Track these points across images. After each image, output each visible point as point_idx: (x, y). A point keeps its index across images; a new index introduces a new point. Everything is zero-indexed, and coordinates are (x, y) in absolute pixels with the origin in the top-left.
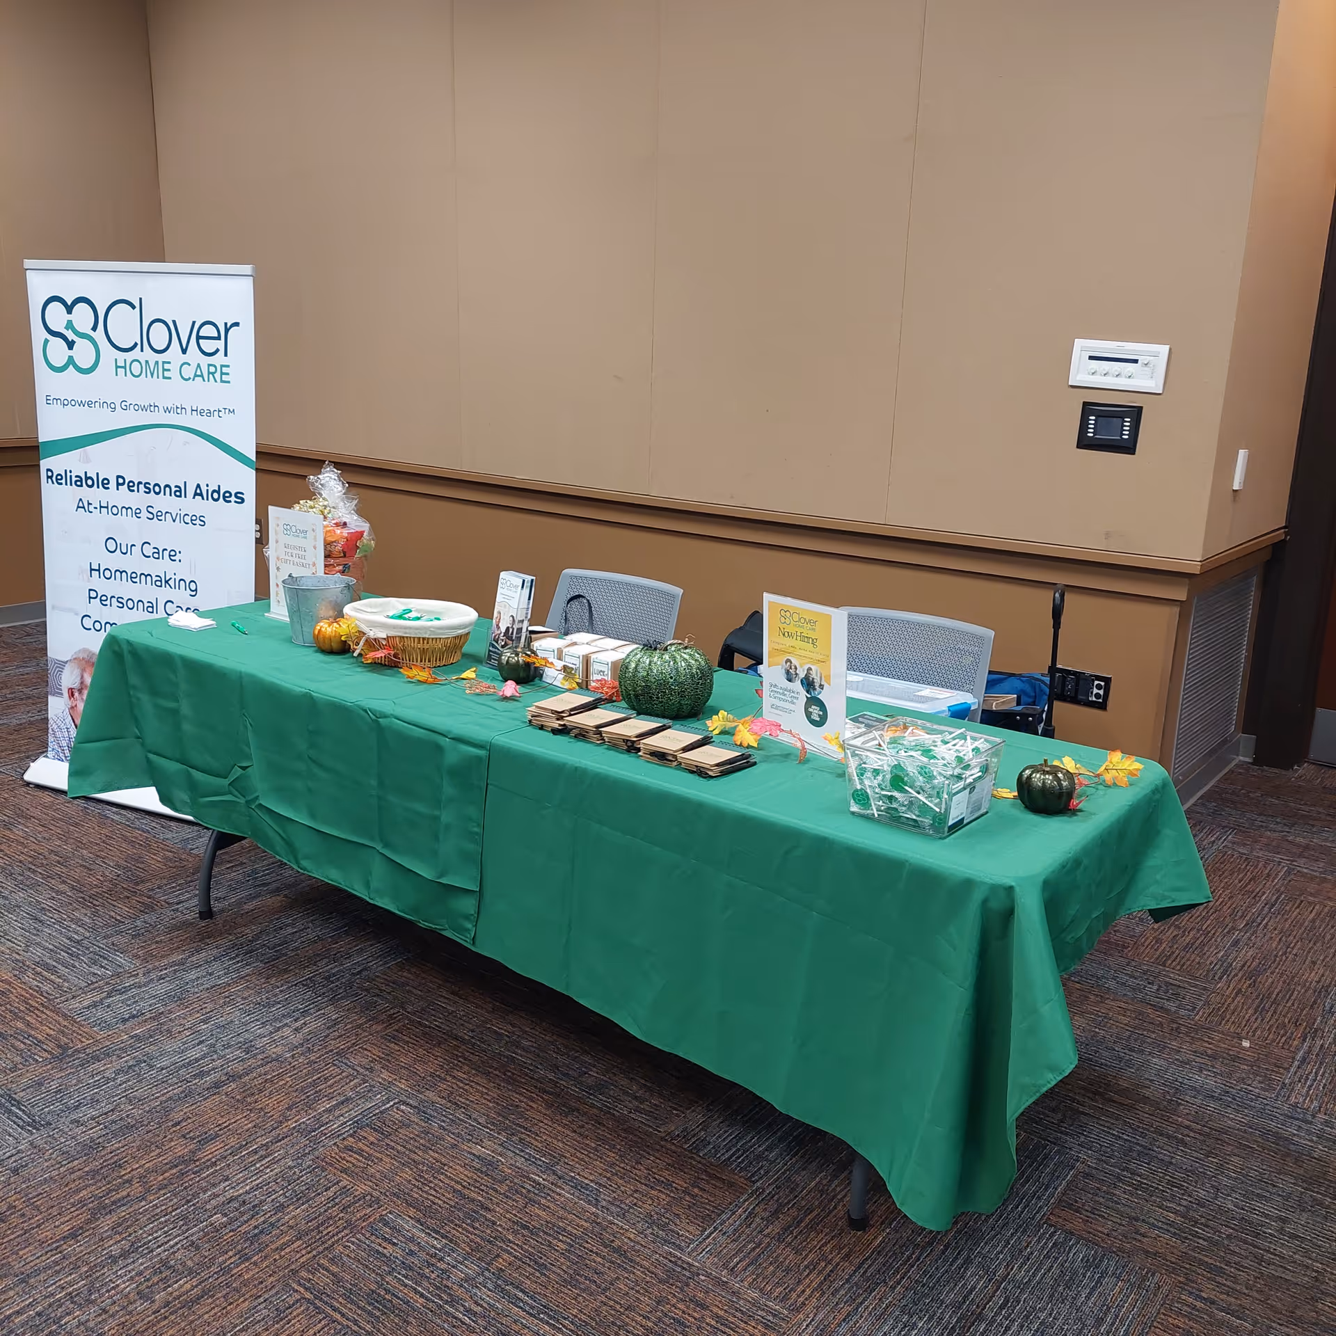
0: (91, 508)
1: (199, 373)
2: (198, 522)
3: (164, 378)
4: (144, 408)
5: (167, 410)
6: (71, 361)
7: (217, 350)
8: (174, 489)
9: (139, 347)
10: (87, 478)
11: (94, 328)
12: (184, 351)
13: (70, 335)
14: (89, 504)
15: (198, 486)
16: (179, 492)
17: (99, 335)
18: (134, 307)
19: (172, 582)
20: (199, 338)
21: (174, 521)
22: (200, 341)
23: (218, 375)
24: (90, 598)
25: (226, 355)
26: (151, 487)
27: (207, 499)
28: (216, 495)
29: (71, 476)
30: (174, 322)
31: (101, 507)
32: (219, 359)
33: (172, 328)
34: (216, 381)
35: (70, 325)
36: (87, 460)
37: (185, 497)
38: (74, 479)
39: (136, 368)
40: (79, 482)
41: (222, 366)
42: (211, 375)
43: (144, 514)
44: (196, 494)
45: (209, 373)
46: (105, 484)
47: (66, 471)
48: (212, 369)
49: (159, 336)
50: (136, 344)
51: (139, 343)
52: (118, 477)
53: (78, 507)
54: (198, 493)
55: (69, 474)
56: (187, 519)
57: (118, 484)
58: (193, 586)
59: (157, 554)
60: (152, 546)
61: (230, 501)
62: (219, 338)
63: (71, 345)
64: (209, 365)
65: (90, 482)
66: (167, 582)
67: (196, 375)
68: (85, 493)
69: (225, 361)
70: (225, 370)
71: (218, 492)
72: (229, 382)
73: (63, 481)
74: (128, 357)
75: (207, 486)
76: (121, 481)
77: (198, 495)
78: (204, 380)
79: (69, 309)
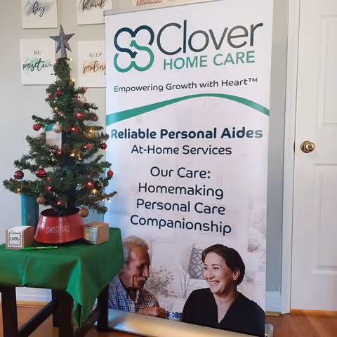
0: (142, 150)
1: (229, 59)
2: (225, 152)
3: (201, 66)
4: (184, 87)
5: (202, 85)
6: (133, 64)
7: (245, 43)
8: (205, 134)
9: (182, 50)
10: (140, 133)
11: (151, 43)
12: (218, 47)
13: (133, 49)
14: (140, 148)
15: (226, 129)
16: (210, 135)
17: (154, 47)
18: (179, 26)
19: (202, 192)
20: (230, 37)
21: (205, 153)
22: (231, 39)
23: (245, 59)
24: (138, 204)
25: (252, 45)
26: (187, 134)
27: (234, 137)
28: (241, 134)
29: (129, 133)
30: (211, 31)
31: (149, 149)
32: (247, 48)
33: (209, 36)
34: (243, 62)
35: (133, 44)
36: (140, 122)
37: (215, 137)
38: (131, 134)
39: (179, 63)
40: (135, 135)
41: (248, 52)
42: (239, 60)
43: (181, 150)
44: (224, 135)
45: (237, 58)
46: (153, 135)
47: (126, 130)
48: (240, 55)
50: (180, 49)
51: (182, 48)
52: (162, 131)
53: (133, 150)
54: (226, 133)
55: (128, 131)
56: (216, 151)
57: (162, 135)
58: (219, 193)
59: (191, 174)
60: (186, 170)
61: (252, 137)
62: (246, 35)
63: (133, 55)
64: (237, 53)
65: (142, 135)
66: (197, 191)
67: (226, 61)
68: (139, 142)
69: (251, 49)
70: (250, 54)
71: (243, 132)
72: (254, 62)
73: (124, 136)
74: (174, 57)
75: (234, 128)
76: (164, 132)
77: (226, 135)
78: (233, 63)
79: (133, 34)
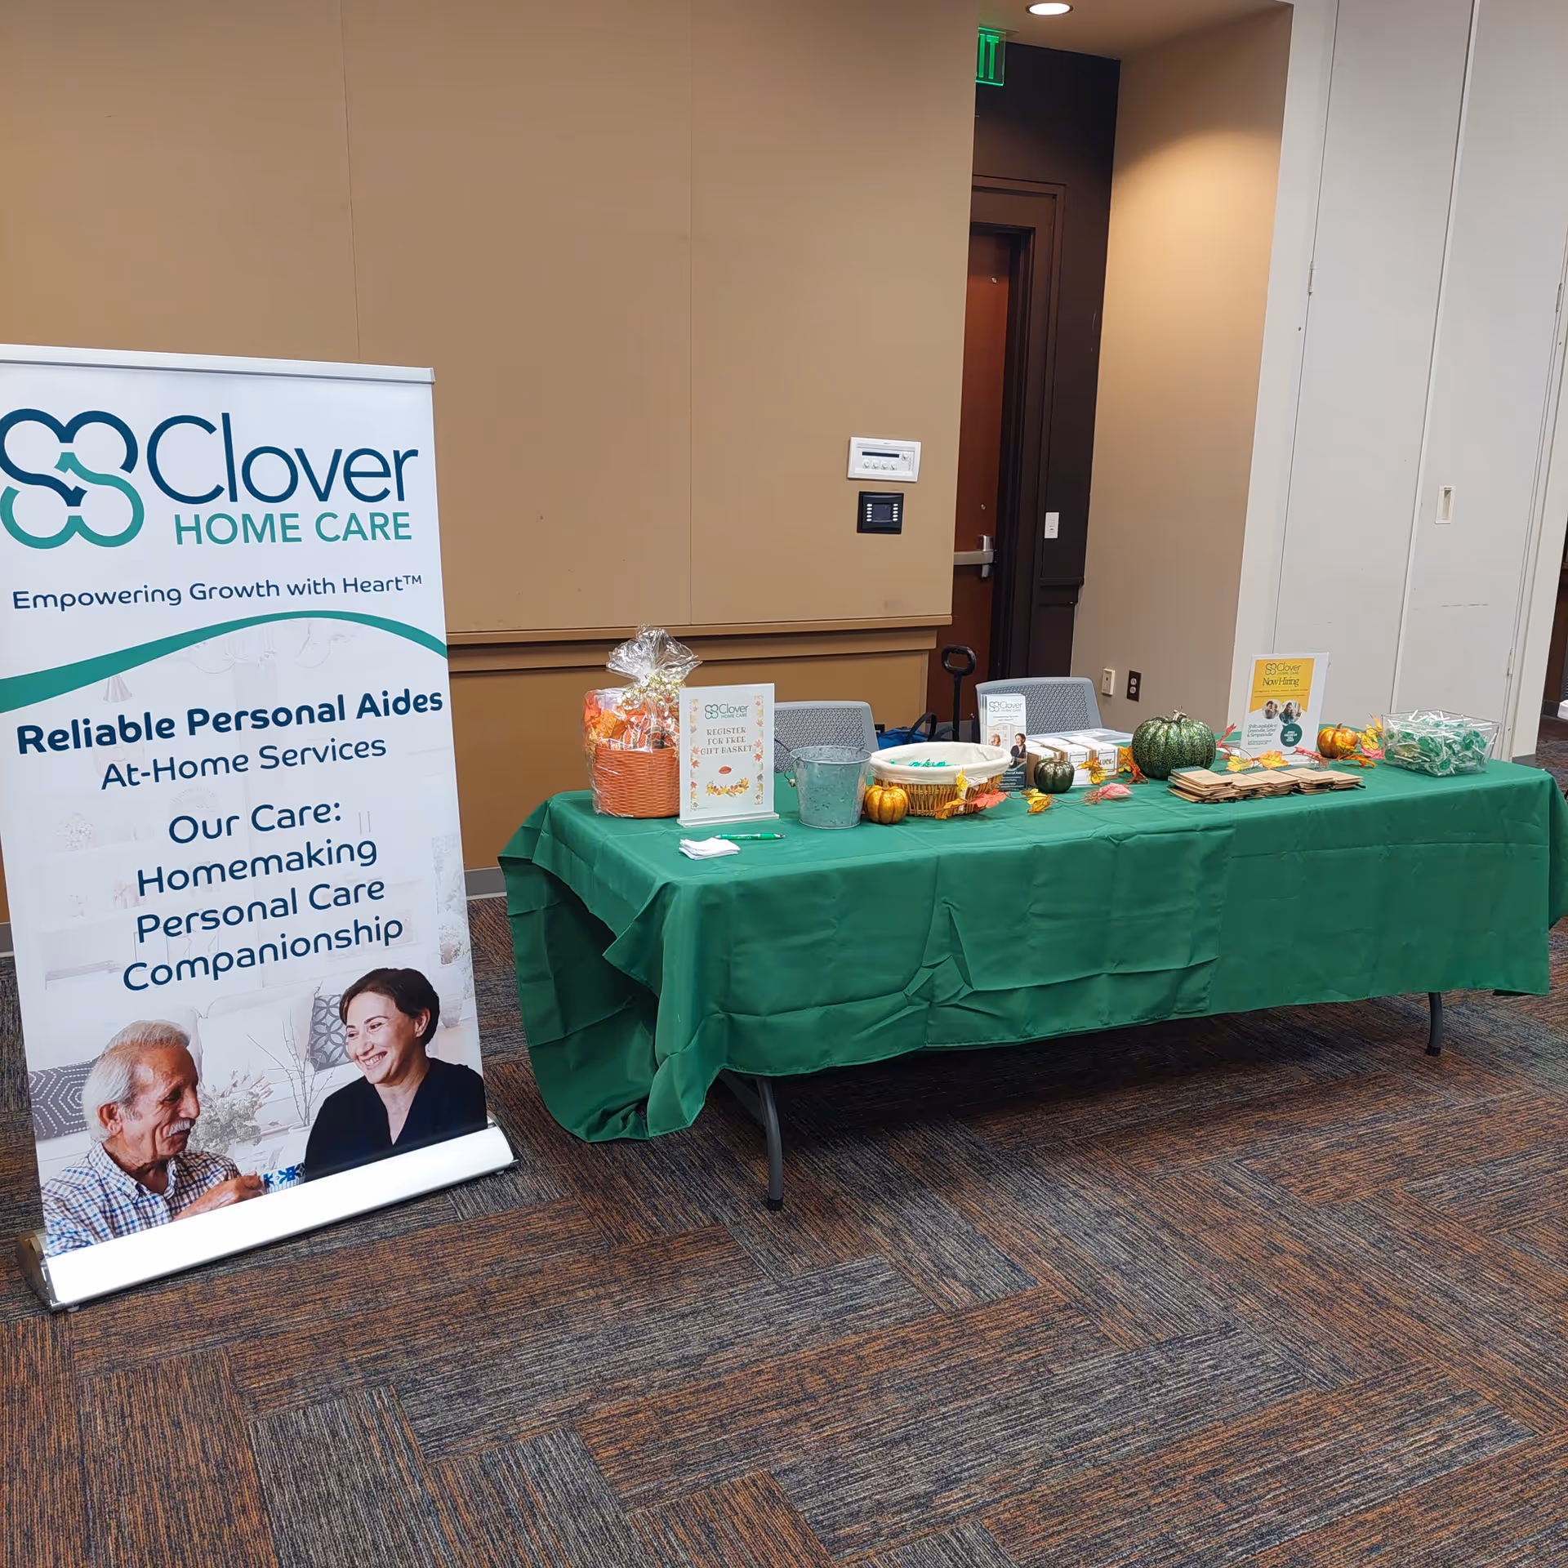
0: (136, 777)
1: (354, 527)
2: (371, 750)
3: (286, 539)
4: (244, 592)
5: (295, 590)
6: (76, 526)
7: (386, 493)
8: (317, 711)
9: (226, 494)
10: (124, 727)
11: (129, 465)
12: (323, 496)
13: (71, 480)
14: (130, 770)
15: (367, 697)
16: (330, 713)
17: (140, 476)
18: (210, 428)
19: (323, 857)
20: (348, 475)
21: (321, 760)
22: (353, 479)
23: (390, 530)
24: (142, 931)
25: (401, 497)
26: (269, 716)
27: (387, 713)
28: (402, 706)
29: (87, 731)
30: (300, 452)
31: (157, 770)
32: (390, 505)
33: (297, 462)
34: (387, 537)
35: (67, 462)
36: (124, 694)
37: (342, 717)
38: (94, 734)
39: (222, 529)
40: (107, 736)
41: (396, 515)
42: (378, 531)
43: (256, 761)
44: (362, 710)
45: (374, 526)
46: (165, 729)
47: (75, 723)
48: (379, 521)
49: (270, 475)
50: (218, 491)
51: (226, 485)
52: (191, 713)
53: (107, 780)
54: (368, 706)
55: (82, 727)
56: (348, 752)
57: (193, 726)
58: (366, 850)
59: (290, 818)
60: (277, 808)
61: (425, 709)
62: (386, 473)
63: (73, 497)
64: (372, 516)
65: (131, 733)
66: (311, 858)
67: (348, 532)
68: (121, 753)
69: (401, 507)
70: (401, 520)
71: (406, 699)
72: (409, 537)
73: (70, 742)
74: (205, 510)
75: (385, 693)
76: (198, 718)
77: (368, 710)
78: (365, 538)
79: (66, 433)
